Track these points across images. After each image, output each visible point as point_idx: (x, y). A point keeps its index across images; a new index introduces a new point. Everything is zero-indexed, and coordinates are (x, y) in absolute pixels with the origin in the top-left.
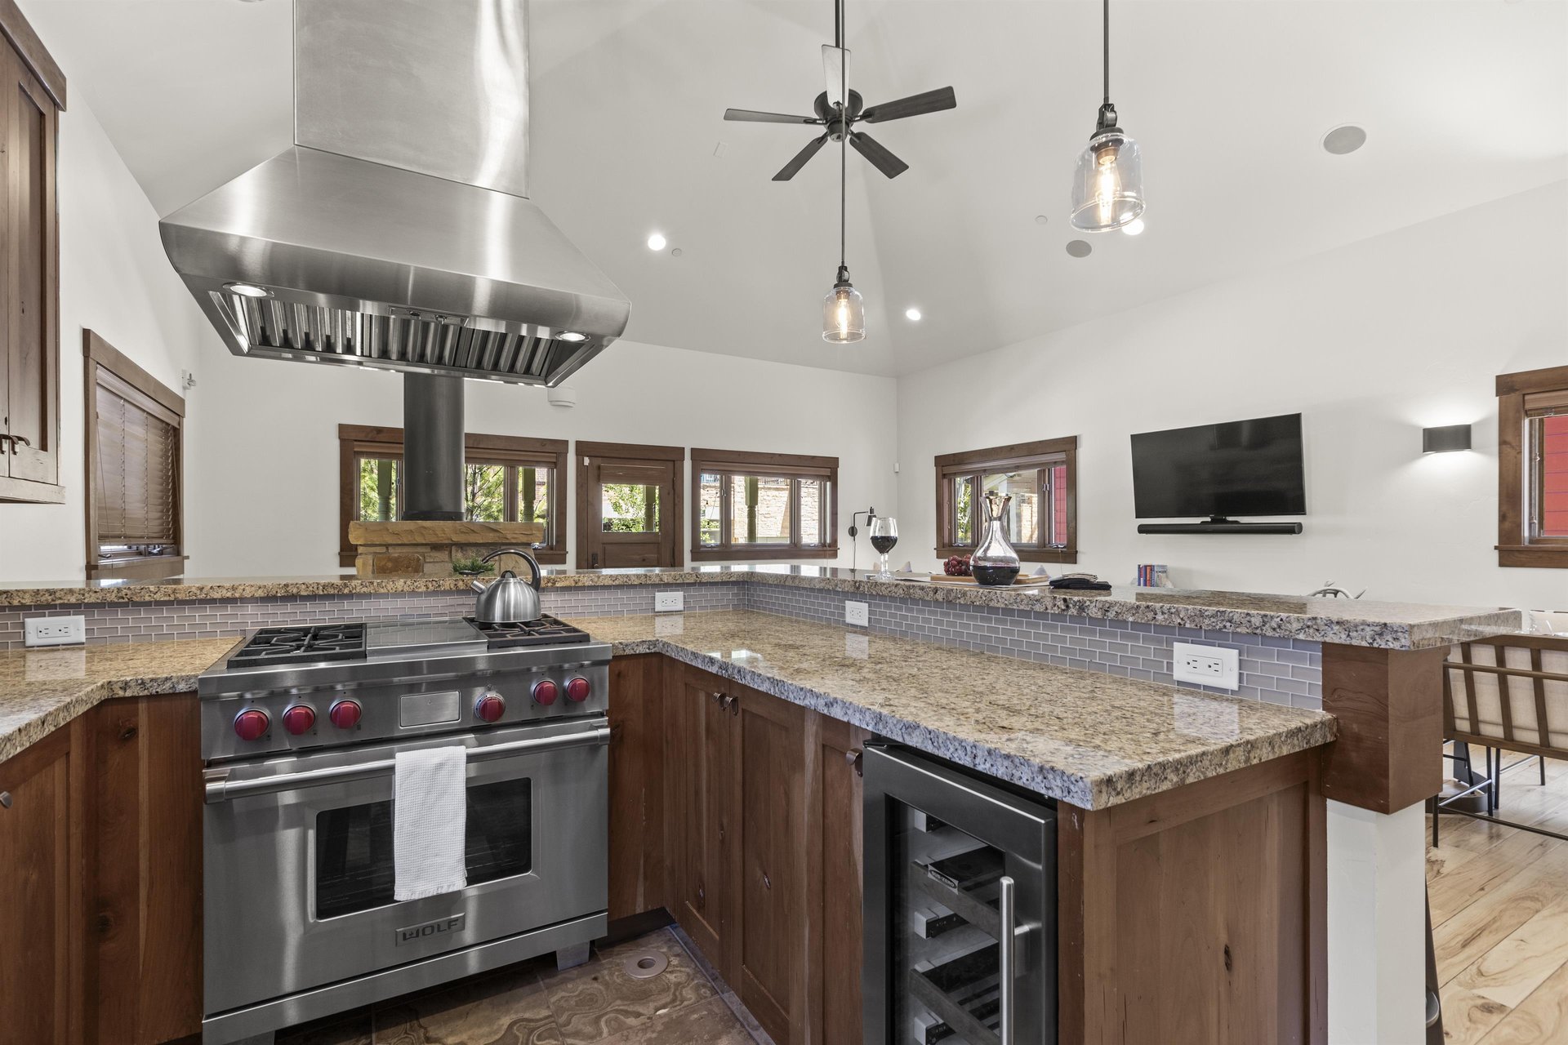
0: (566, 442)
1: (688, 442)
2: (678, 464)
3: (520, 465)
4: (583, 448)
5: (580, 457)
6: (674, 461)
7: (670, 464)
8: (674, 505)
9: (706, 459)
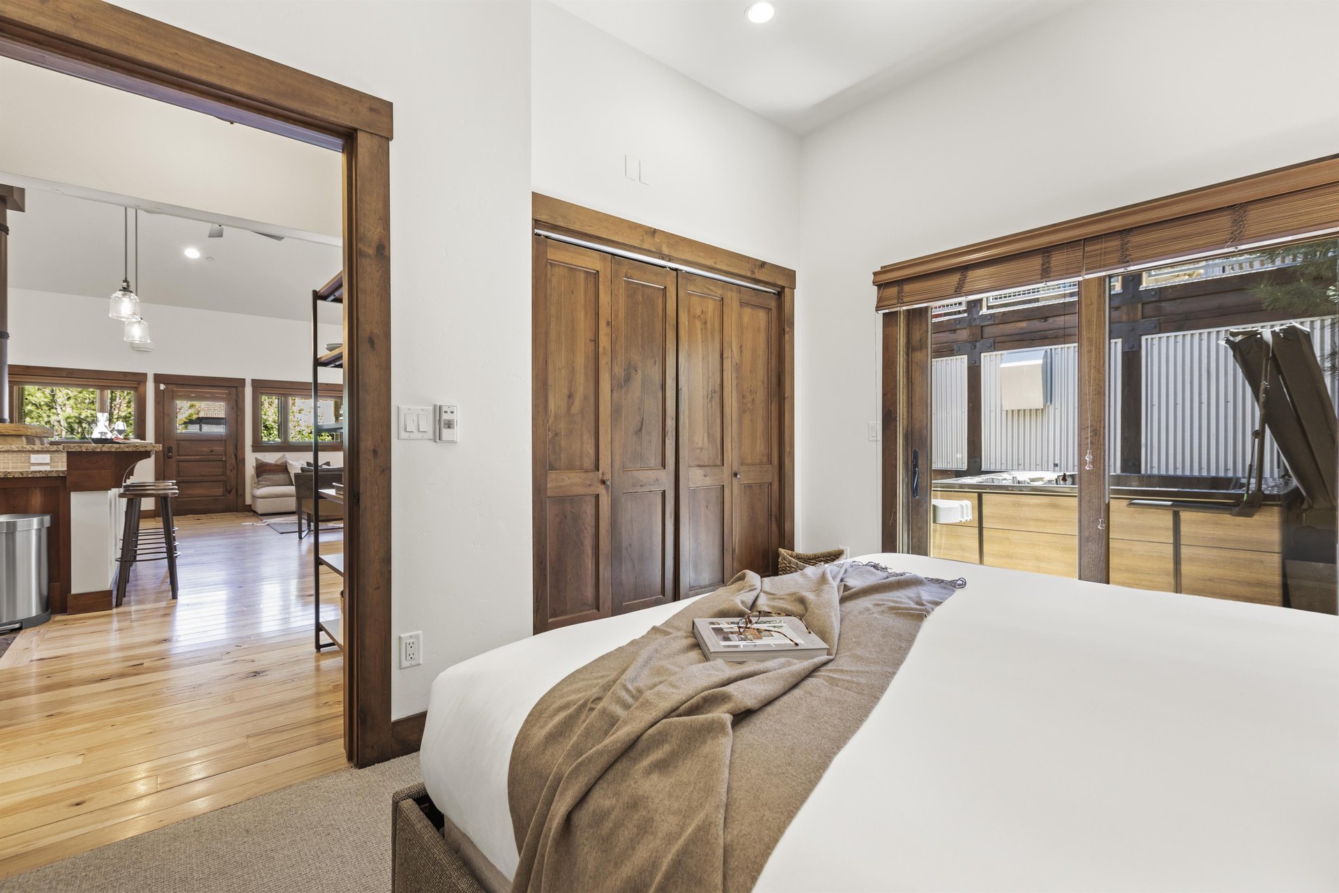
0: (145, 375)
1: (249, 374)
2: (240, 389)
3: (108, 389)
4: (158, 378)
5: (157, 384)
6: (237, 387)
7: (234, 389)
8: (237, 416)
9: (261, 387)
